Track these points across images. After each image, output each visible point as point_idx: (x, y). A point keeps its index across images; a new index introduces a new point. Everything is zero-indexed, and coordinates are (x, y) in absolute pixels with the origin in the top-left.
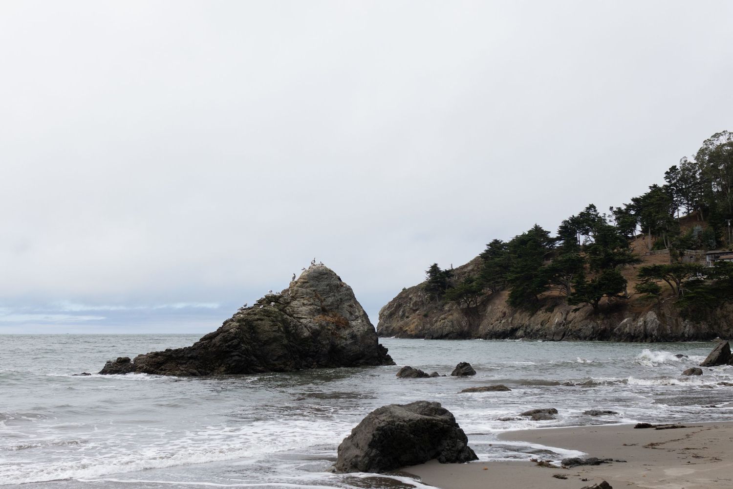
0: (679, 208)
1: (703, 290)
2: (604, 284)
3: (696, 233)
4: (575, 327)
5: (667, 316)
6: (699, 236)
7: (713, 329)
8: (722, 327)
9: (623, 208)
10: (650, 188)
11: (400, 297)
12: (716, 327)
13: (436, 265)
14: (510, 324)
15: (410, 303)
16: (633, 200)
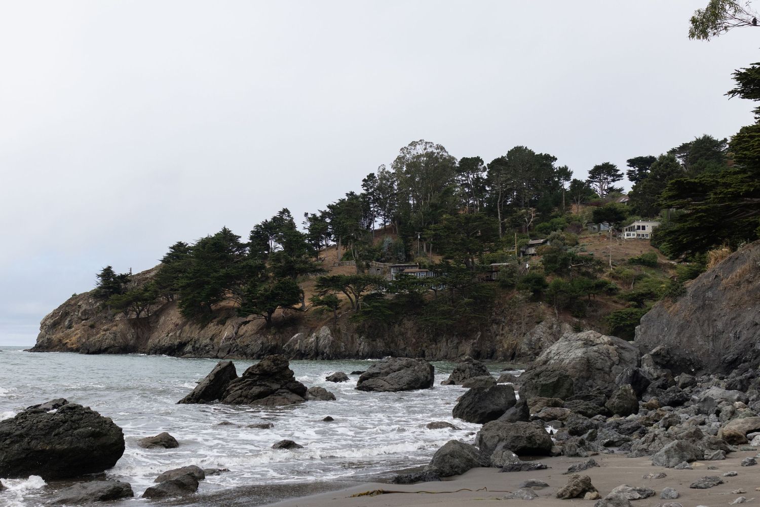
0: (376, 219)
1: (380, 304)
2: (278, 294)
3: (386, 245)
4: (244, 342)
5: (343, 331)
6: (389, 249)
7: (390, 347)
8: (399, 344)
9: (319, 214)
10: (347, 196)
11: (67, 304)
12: (392, 345)
13: (110, 267)
14: (178, 338)
15: (79, 311)
16: (329, 207)
